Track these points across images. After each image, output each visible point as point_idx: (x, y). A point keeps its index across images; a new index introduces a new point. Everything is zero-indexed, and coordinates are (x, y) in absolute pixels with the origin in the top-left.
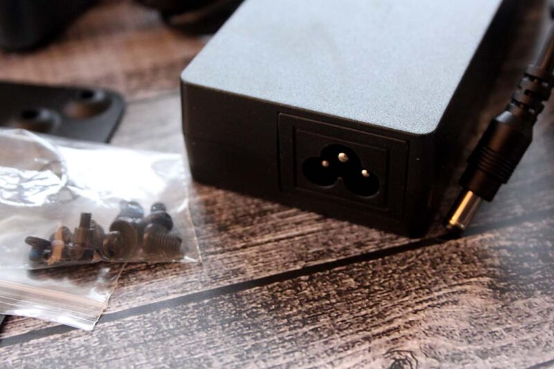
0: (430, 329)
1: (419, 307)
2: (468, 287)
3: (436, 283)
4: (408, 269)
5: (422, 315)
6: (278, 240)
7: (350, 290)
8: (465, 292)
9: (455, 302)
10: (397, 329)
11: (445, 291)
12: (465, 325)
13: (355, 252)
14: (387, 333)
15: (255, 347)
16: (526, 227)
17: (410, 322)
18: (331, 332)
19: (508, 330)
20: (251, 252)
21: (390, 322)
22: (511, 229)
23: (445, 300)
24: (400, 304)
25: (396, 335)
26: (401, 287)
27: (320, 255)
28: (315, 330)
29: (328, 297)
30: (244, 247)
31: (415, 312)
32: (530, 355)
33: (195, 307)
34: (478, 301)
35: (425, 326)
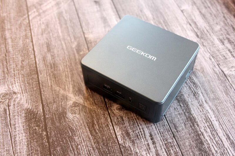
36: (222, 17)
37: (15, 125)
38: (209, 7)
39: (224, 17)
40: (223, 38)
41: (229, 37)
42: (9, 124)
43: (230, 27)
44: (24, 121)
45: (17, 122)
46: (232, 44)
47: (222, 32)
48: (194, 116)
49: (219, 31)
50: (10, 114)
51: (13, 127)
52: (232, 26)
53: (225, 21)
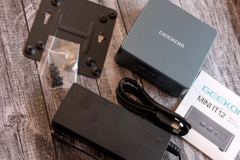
0: (30, 123)
1: (35, 122)
2: (39, 131)
3: (40, 126)
4: (44, 122)
5: (33, 122)
6: (54, 102)
7: (40, 112)
8: (38, 130)
9: (35, 128)
10: (30, 117)
11: (38, 127)
12: (30, 128)
13: (49, 114)
14: (30, 116)
15: (30, 96)
16: (52, 144)
17: (32, 120)
18: (31, 108)
19: (28, 134)
20: (51, 98)
21: (32, 117)
22: (52, 141)
23: (36, 126)
24: (36, 119)
25: (29, 117)
26: (40, 120)
27: (49, 109)
28: (32, 105)
29: (39, 108)
30: (53, 97)
31: (34, 121)
32: (22, 136)
33: (39, 88)
34: (35, 131)
35: (31, 122)
36: (227, 39)
37: (27, 152)
38: (216, 24)
39: (229, 40)
40: (223, 68)
41: (229, 67)
42: (21, 151)
43: (232, 54)
44: (35, 147)
45: (28, 149)
46: (230, 76)
47: (223, 60)
48: (186, 153)
49: (221, 58)
50: (20, 140)
51: (25, 154)
52: (234, 52)
53: (229, 45)
